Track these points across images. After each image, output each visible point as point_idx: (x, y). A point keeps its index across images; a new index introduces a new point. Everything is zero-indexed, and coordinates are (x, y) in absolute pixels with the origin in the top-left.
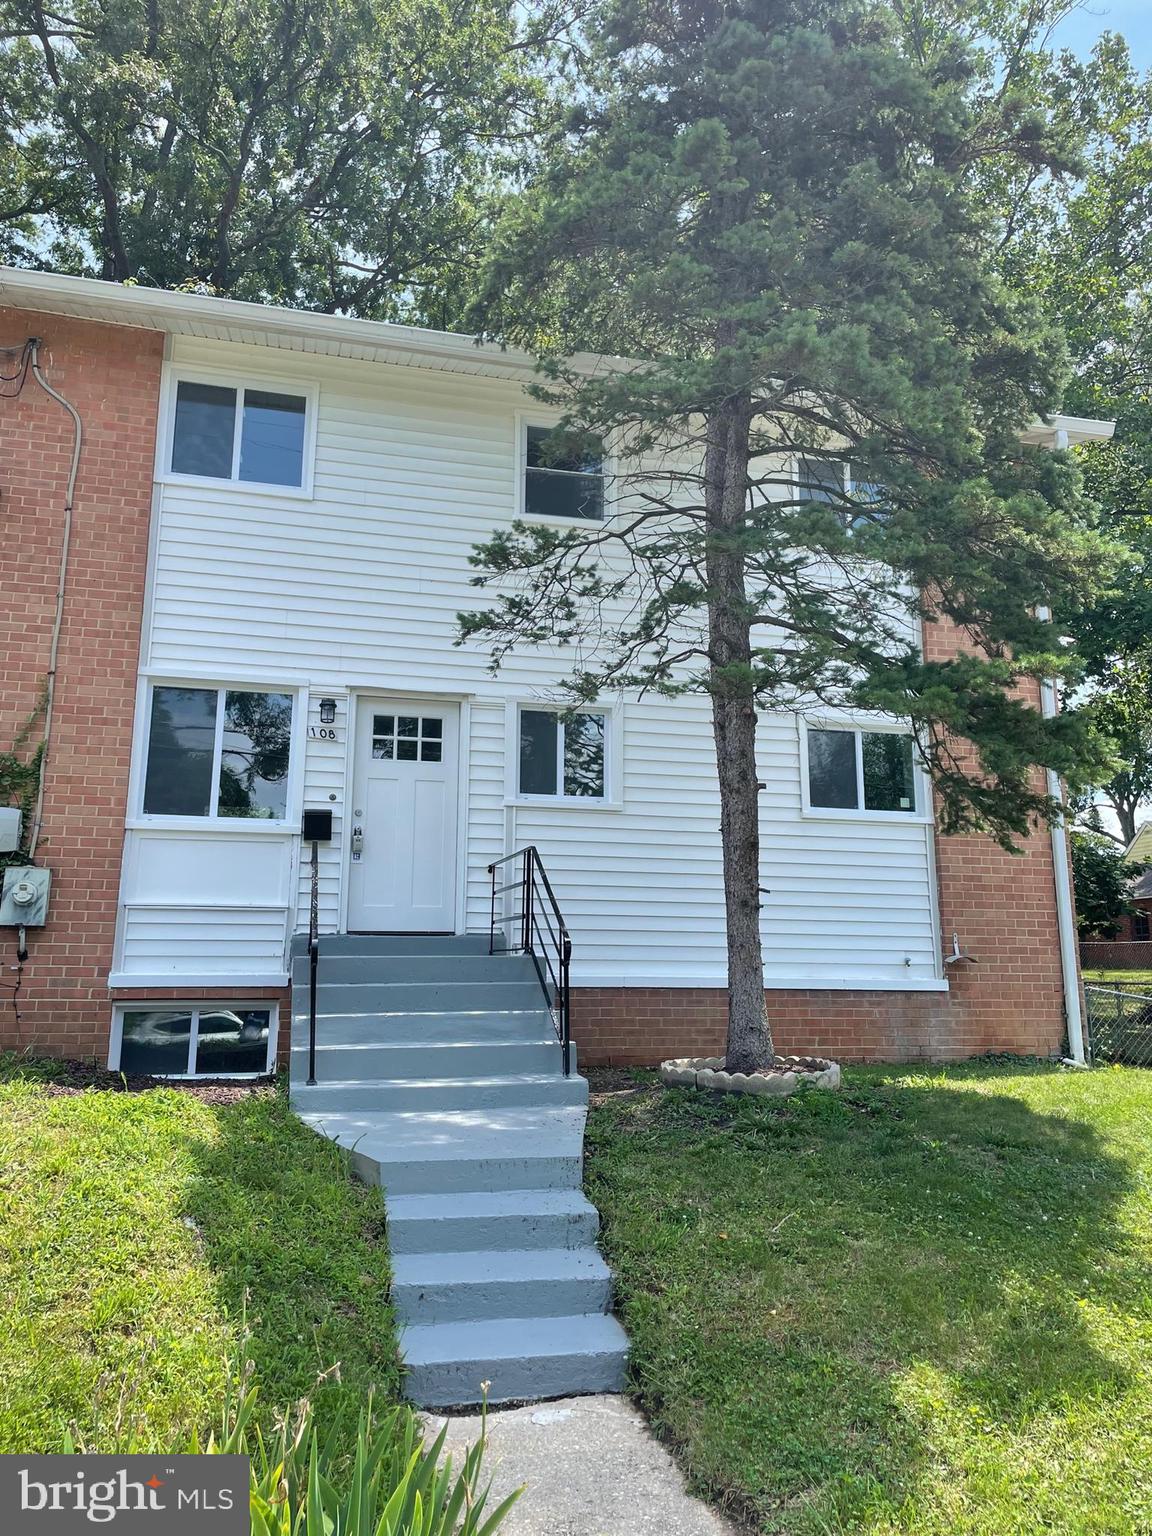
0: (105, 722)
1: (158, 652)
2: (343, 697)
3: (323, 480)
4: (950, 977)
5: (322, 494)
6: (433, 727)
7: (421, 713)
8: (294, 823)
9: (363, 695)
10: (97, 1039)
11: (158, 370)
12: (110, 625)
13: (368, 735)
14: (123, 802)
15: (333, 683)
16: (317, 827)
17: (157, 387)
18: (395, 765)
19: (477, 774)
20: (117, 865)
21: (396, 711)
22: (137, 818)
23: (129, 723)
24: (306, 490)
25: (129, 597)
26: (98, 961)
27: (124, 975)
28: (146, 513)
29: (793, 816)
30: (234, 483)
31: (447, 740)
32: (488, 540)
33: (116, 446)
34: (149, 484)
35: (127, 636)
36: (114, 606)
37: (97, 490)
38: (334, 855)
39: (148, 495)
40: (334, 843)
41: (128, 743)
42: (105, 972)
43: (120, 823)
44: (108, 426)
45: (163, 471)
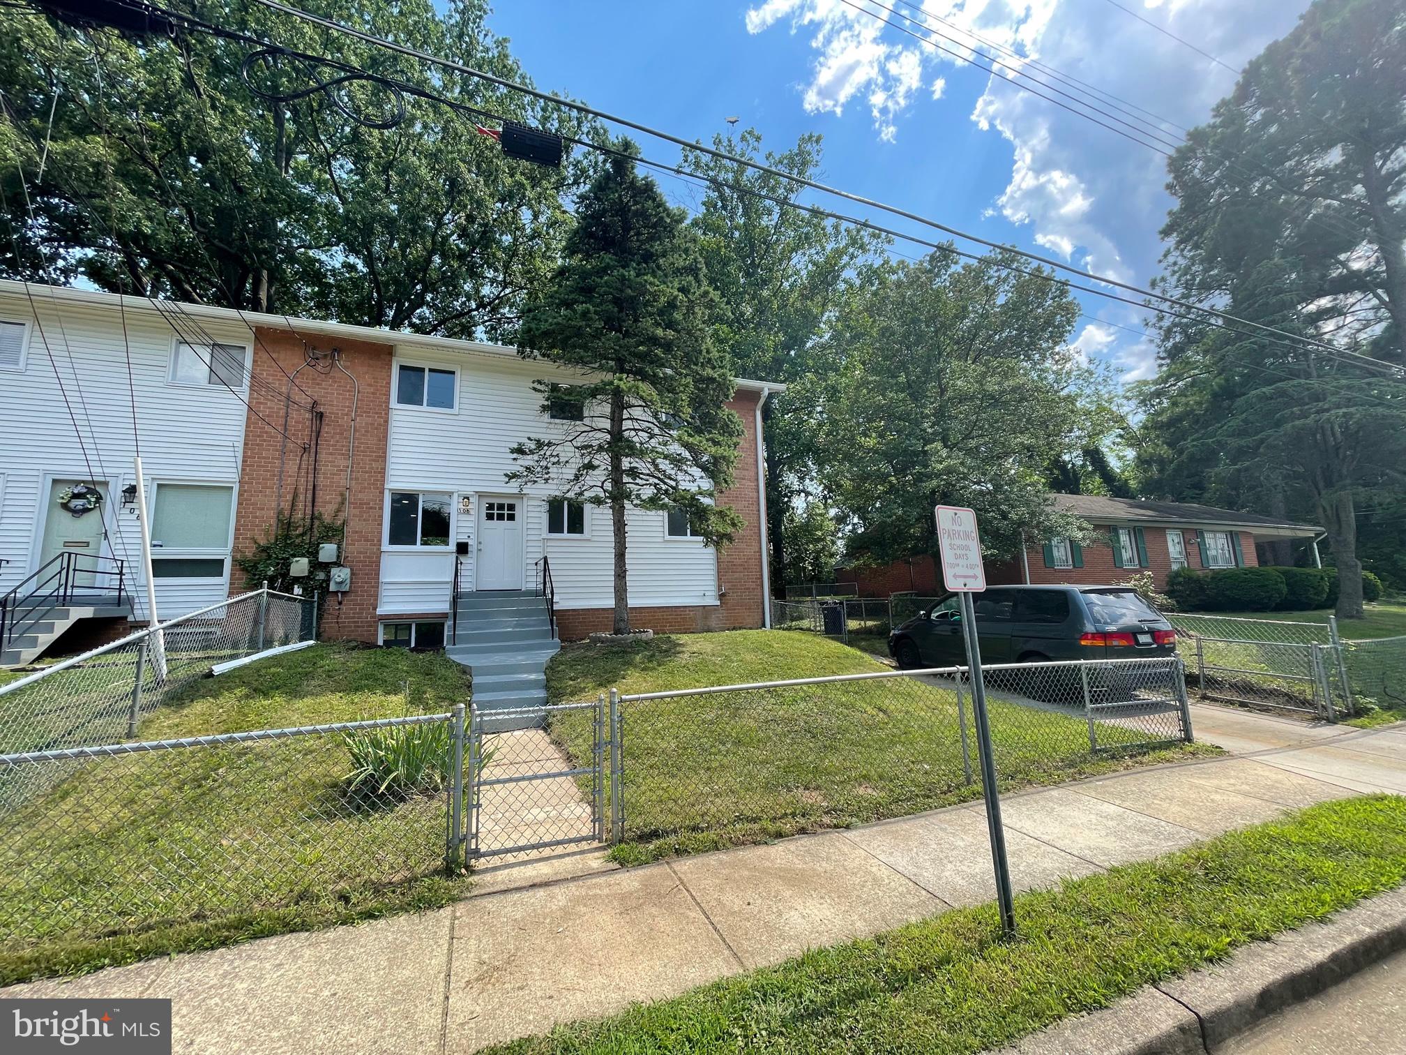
0: (371, 508)
1: (393, 479)
2: (472, 496)
3: (462, 406)
4: (720, 600)
5: (462, 412)
6: (511, 507)
7: (506, 502)
8: (452, 547)
9: (481, 495)
10: (373, 635)
11: (391, 361)
12: (372, 468)
13: (484, 512)
14: (380, 540)
15: (469, 490)
16: (462, 549)
17: (390, 369)
18: (495, 522)
19: (530, 526)
20: (378, 566)
21: (496, 501)
22: (386, 546)
23: (381, 508)
24: (455, 410)
25: (380, 457)
26: (372, 604)
27: (383, 610)
28: (386, 422)
29: (661, 540)
30: (425, 408)
31: (517, 513)
32: (516, 446)
33: (373, 393)
34: (388, 409)
35: (380, 473)
36: (374, 460)
37: (365, 412)
38: (468, 561)
39: (387, 414)
40: (469, 555)
41: (381, 516)
42: (375, 609)
43: (379, 549)
44: (370, 385)
45: (394, 403)
